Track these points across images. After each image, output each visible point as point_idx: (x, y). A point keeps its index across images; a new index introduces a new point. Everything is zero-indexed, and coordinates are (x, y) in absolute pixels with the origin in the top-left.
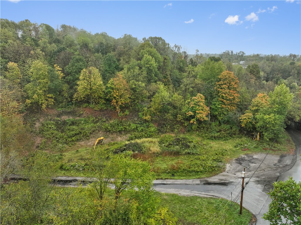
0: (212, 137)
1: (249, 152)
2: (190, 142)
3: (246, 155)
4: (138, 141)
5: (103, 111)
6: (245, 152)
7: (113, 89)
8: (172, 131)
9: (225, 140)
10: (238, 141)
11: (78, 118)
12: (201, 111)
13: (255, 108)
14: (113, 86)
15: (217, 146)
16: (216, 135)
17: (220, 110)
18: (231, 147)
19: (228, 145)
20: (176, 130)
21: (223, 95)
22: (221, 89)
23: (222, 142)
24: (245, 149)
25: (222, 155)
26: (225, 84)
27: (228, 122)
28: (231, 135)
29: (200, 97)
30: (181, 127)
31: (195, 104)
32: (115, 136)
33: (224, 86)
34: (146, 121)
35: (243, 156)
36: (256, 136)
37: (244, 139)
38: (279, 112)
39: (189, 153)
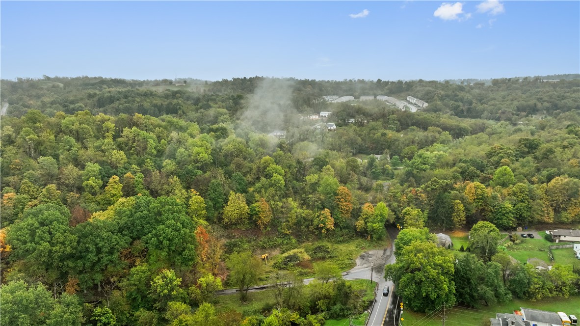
0: (339, 241)
1: (366, 250)
2: (327, 248)
3: (365, 252)
4: (291, 252)
5: (249, 230)
6: (364, 250)
7: (259, 212)
8: (308, 240)
9: (348, 243)
10: (356, 242)
11: (233, 240)
12: (330, 223)
13: (365, 216)
14: (260, 210)
15: (344, 248)
16: (341, 239)
17: (340, 219)
18: (354, 248)
19: (352, 247)
20: (310, 239)
21: (342, 207)
22: (340, 202)
23: (346, 245)
24: (363, 248)
25: (351, 255)
26: (342, 198)
27: (347, 227)
28: (351, 238)
29: (327, 212)
30: (313, 236)
31: (324, 218)
32: (270, 251)
33: (342, 200)
34: (286, 234)
35: (364, 254)
36: (368, 237)
37: (360, 240)
38: (381, 221)
39: (331, 257)
